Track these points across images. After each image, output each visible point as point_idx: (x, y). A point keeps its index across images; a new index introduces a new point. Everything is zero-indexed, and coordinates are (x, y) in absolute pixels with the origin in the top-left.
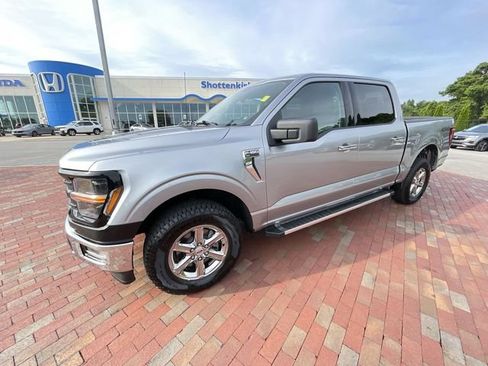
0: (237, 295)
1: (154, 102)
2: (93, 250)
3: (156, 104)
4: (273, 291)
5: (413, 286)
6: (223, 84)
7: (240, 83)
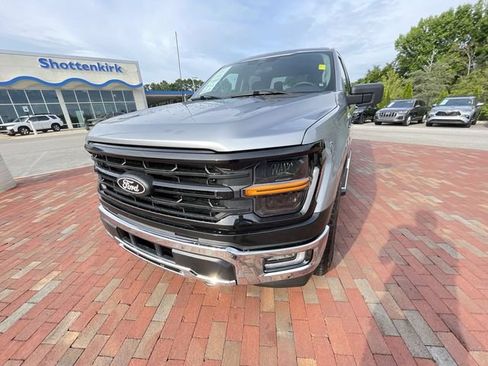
6: (77, 65)
7: (103, 64)
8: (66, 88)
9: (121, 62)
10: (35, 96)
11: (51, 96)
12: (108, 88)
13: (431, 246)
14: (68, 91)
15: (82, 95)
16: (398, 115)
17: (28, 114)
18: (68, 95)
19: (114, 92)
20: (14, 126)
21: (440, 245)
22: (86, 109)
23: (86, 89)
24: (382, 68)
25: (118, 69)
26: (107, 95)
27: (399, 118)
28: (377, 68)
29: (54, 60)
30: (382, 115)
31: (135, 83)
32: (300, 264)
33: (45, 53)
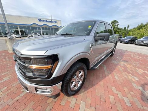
0: (88, 90)
1: (18, 25)
2: (41, 89)
3: (19, 26)
4: (97, 86)
5: (126, 77)
6: (46, 21)
7: (52, 21)
8: (43, 26)
9: (57, 20)
10: (36, 28)
11: (39, 29)
12: (53, 27)
13: (120, 97)
14: (43, 27)
15: (46, 29)
16: (144, 42)
17: (33, 33)
18: (43, 28)
19: (54, 28)
20: (30, 35)
21: (124, 98)
22: (46, 32)
23: (47, 27)
24: (144, 24)
25: (56, 22)
26: (52, 29)
27: (145, 43)
28: (142, 24)
29: (41, 19)
30: (138, 41)
31: (60, 26)
32: (48, 92)
33: (40, 18)
